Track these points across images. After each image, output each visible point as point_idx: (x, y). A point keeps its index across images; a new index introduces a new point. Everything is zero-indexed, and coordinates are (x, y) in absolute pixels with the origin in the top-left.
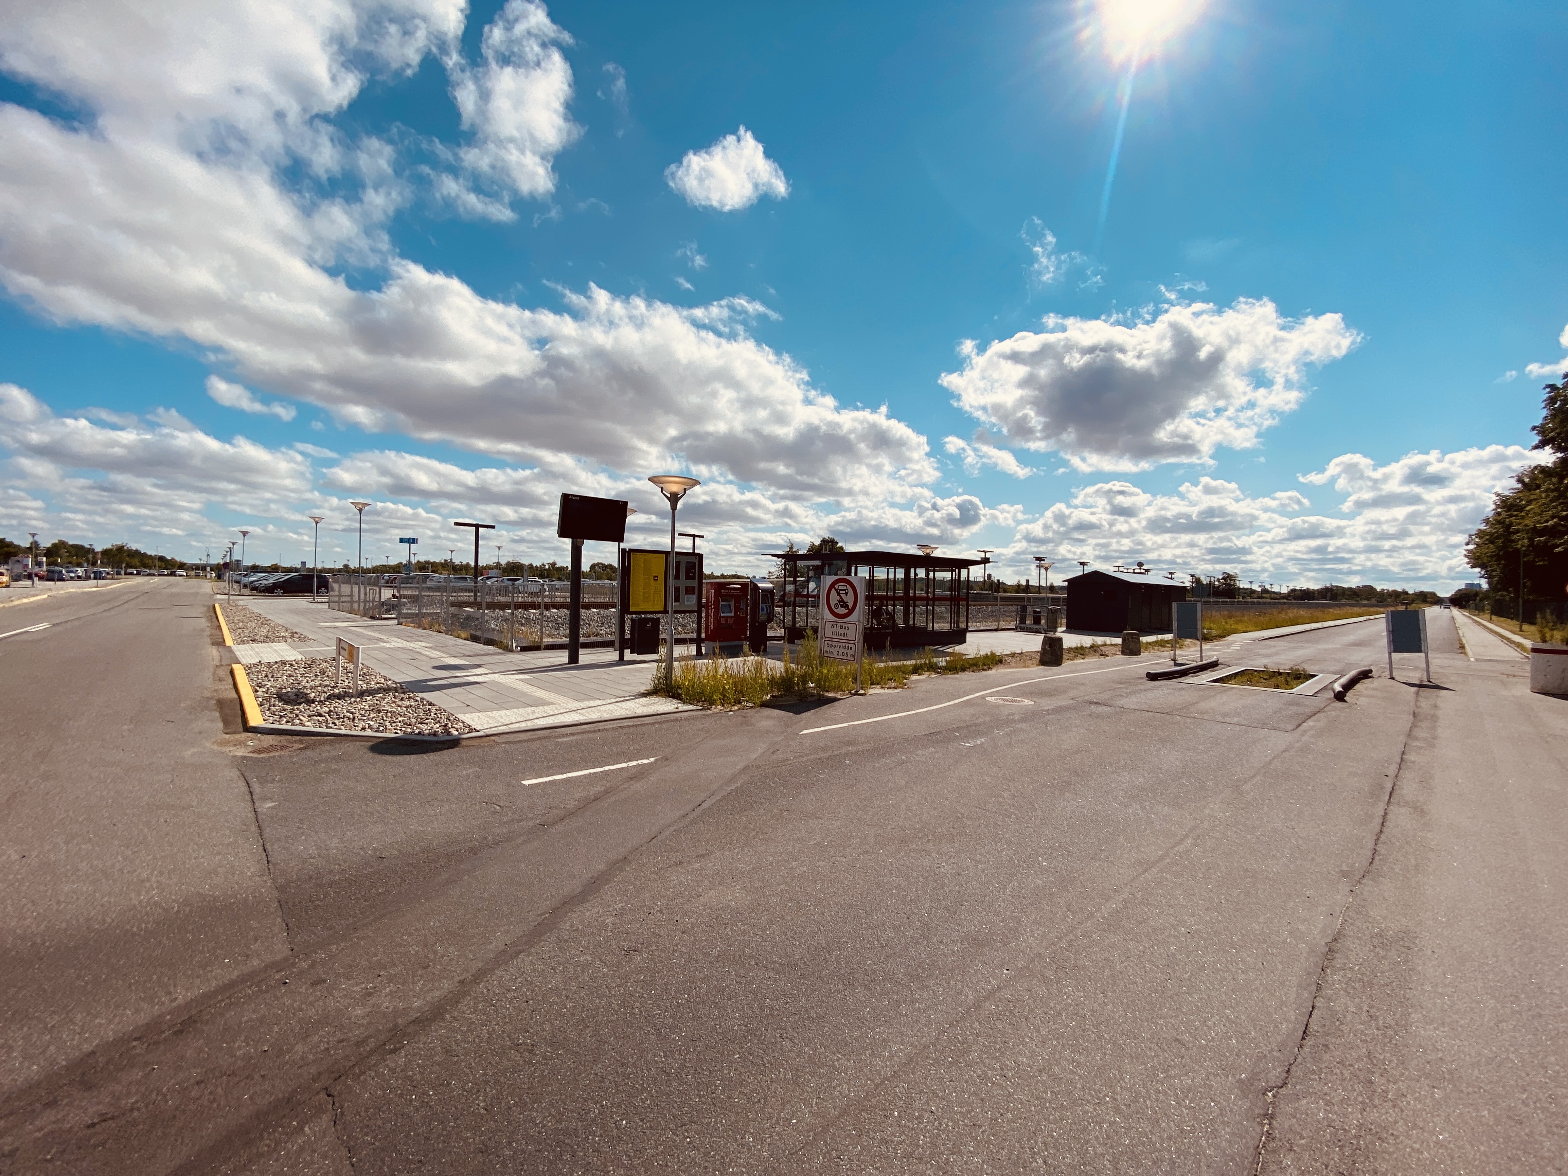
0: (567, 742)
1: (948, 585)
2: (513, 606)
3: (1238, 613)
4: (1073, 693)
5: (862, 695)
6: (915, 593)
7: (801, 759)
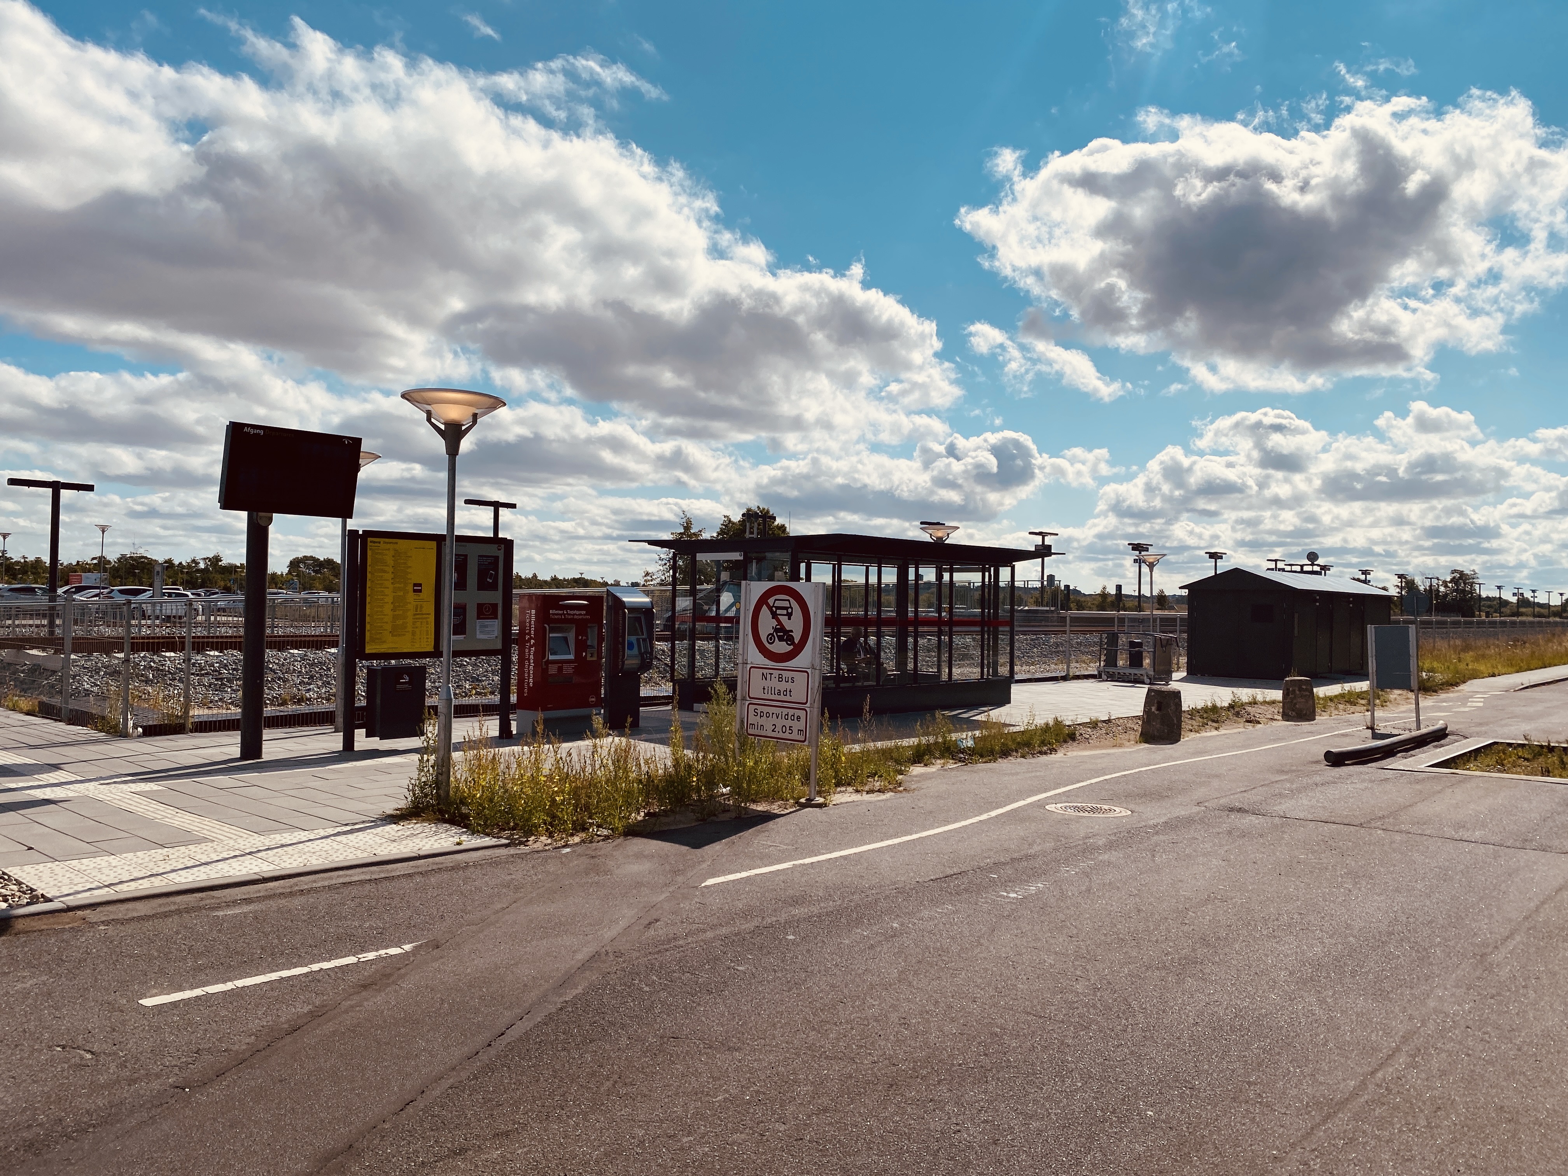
0: (235, 916)
1: (977, 595)
2: (127, 646)
3: (1480, 643)
4: (1200, 793)
5: (820, 806)
6: (916, 612)
7: (702, 936)
